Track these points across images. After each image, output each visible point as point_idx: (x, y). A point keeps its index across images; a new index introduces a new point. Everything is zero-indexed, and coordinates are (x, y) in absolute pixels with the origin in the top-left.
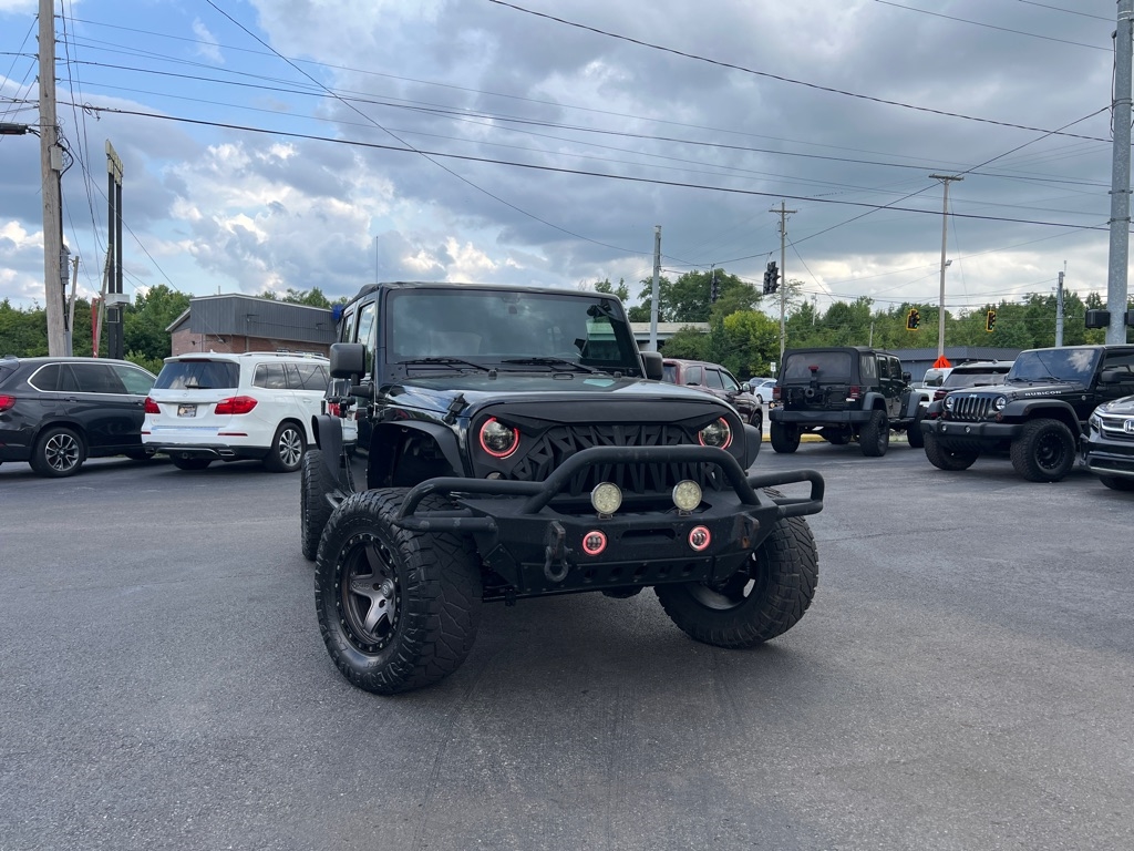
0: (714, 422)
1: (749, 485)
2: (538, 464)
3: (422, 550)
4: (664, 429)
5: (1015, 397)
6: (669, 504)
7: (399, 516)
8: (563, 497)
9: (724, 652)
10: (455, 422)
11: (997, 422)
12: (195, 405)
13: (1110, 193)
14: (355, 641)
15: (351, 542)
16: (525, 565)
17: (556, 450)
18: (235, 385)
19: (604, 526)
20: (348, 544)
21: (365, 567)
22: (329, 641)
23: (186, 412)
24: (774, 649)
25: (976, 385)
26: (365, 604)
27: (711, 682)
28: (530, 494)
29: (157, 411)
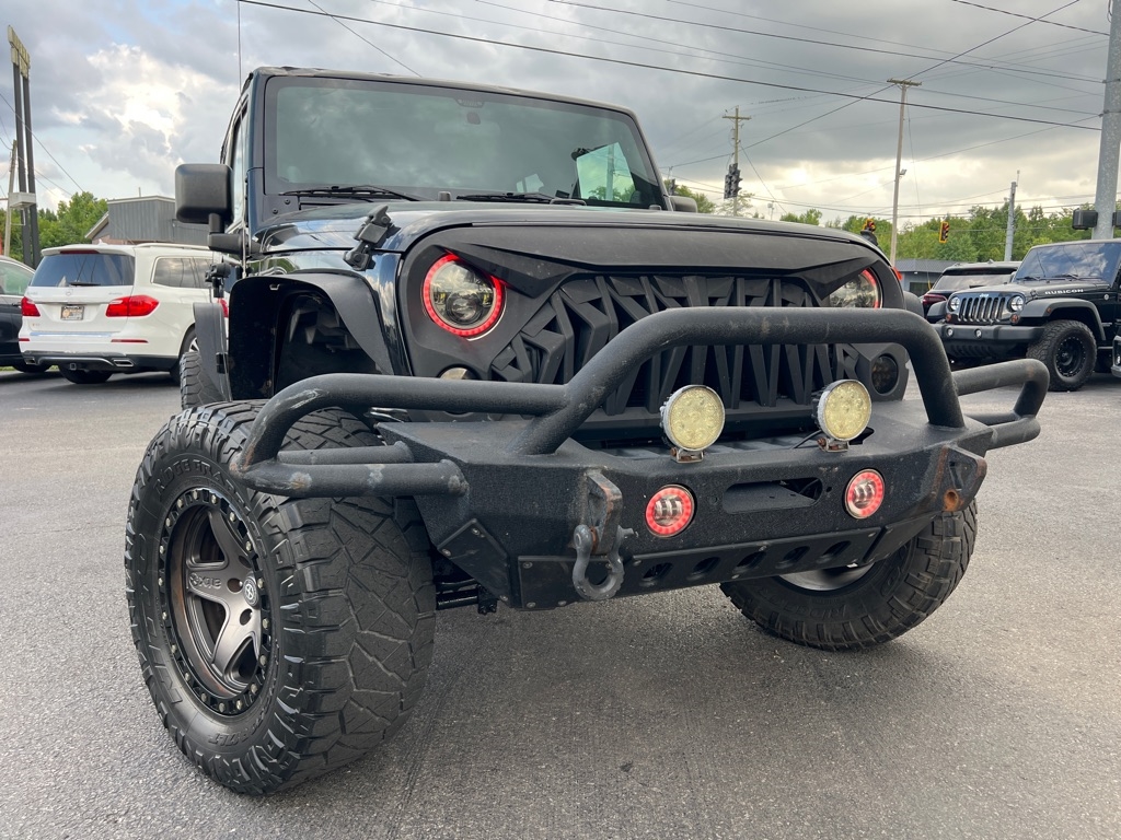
0: (854, 278)
1: (955, 388)
2: (542, 351)
3: (306, 527)
4: (777, 286)
5: (1035, 296)
8: (597, 418)
9: (826, 660)
10: (371, 265)
11: (1012, 324)
13: (1104, 82)
14: (195, 686)
15: (180, 503)
16: (527, 561)
17: (579, 324)
18: (129, 281)
19: (691, 477)
20: (174, 508)
21: (210, 550)
22: (153, 681)
23: (71, 314)
27: (838, 732)
28: (535, 411)
29: (35, 313)
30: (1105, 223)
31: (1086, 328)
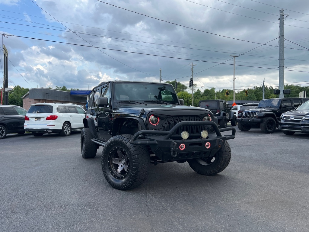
0: (207, 116)
1: (220, 131)
2: (164, 127)
3: (136, 150)
4: (195, 117)
5: (261, 112)
6: (200, 137)
7: (132, 141)
8: (172, 136)
9: (208, 177)
10: (142, 116)
11: (257, 118)
12: (40, 118)
13: (279, 60)
14: (115, 176)
15: (113, 149)
16: (165, 153)
17: (169, 123)
18: (51, 112)
19: (185, 143)
23: (37, 120)
24: (220, 175)
25: (249, 109)
26: (117, 166)
27: (208, 184)
28: (166, 134)
29: (29, 120)
30: (282, 93)
31: (273, 119)
